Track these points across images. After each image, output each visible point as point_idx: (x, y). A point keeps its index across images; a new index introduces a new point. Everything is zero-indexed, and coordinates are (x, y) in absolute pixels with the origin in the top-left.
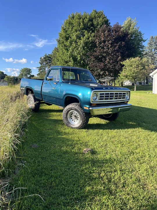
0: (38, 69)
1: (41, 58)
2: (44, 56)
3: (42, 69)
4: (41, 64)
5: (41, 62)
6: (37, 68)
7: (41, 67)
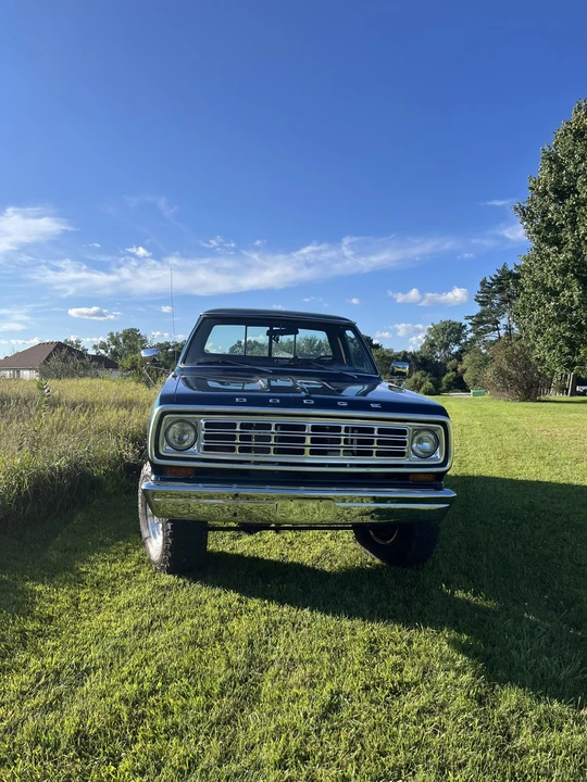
0: (470, 321)
2: (497, 273)
3: (482, 323)
4: (483, 303)
5: (483, 297)
7: (480, 315)
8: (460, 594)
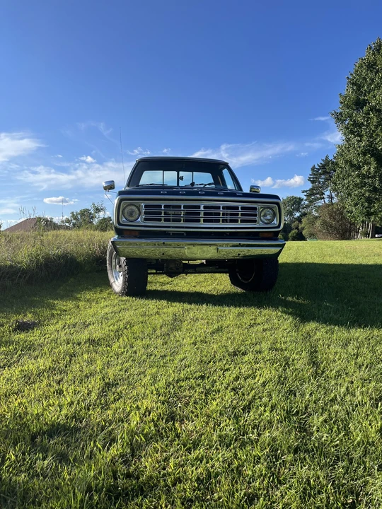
0: (305, 194)
1: (313, 169)
2: (322, 162)
3: (313, 194)
4: (313, 182)
5: (313, 178)
6: (303, 192)
7: (312, 190)
8: (290, 299)
